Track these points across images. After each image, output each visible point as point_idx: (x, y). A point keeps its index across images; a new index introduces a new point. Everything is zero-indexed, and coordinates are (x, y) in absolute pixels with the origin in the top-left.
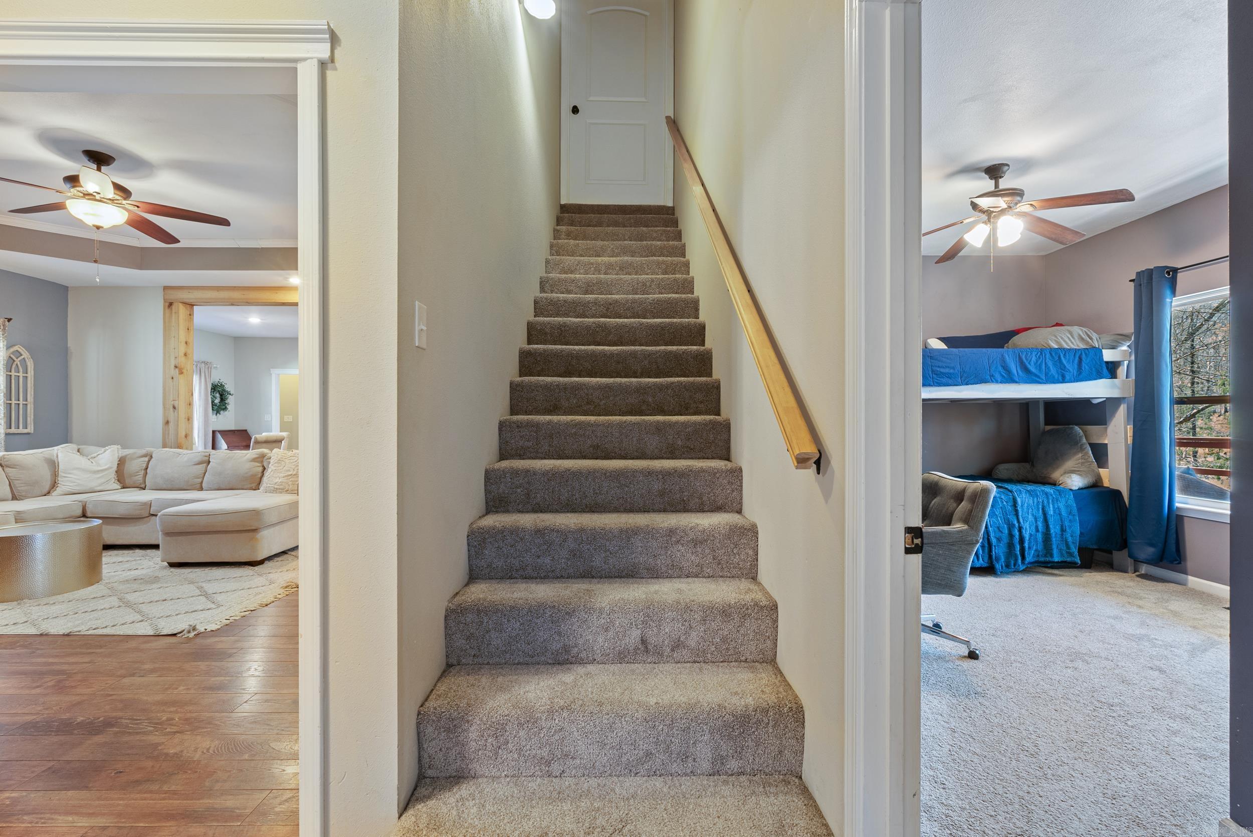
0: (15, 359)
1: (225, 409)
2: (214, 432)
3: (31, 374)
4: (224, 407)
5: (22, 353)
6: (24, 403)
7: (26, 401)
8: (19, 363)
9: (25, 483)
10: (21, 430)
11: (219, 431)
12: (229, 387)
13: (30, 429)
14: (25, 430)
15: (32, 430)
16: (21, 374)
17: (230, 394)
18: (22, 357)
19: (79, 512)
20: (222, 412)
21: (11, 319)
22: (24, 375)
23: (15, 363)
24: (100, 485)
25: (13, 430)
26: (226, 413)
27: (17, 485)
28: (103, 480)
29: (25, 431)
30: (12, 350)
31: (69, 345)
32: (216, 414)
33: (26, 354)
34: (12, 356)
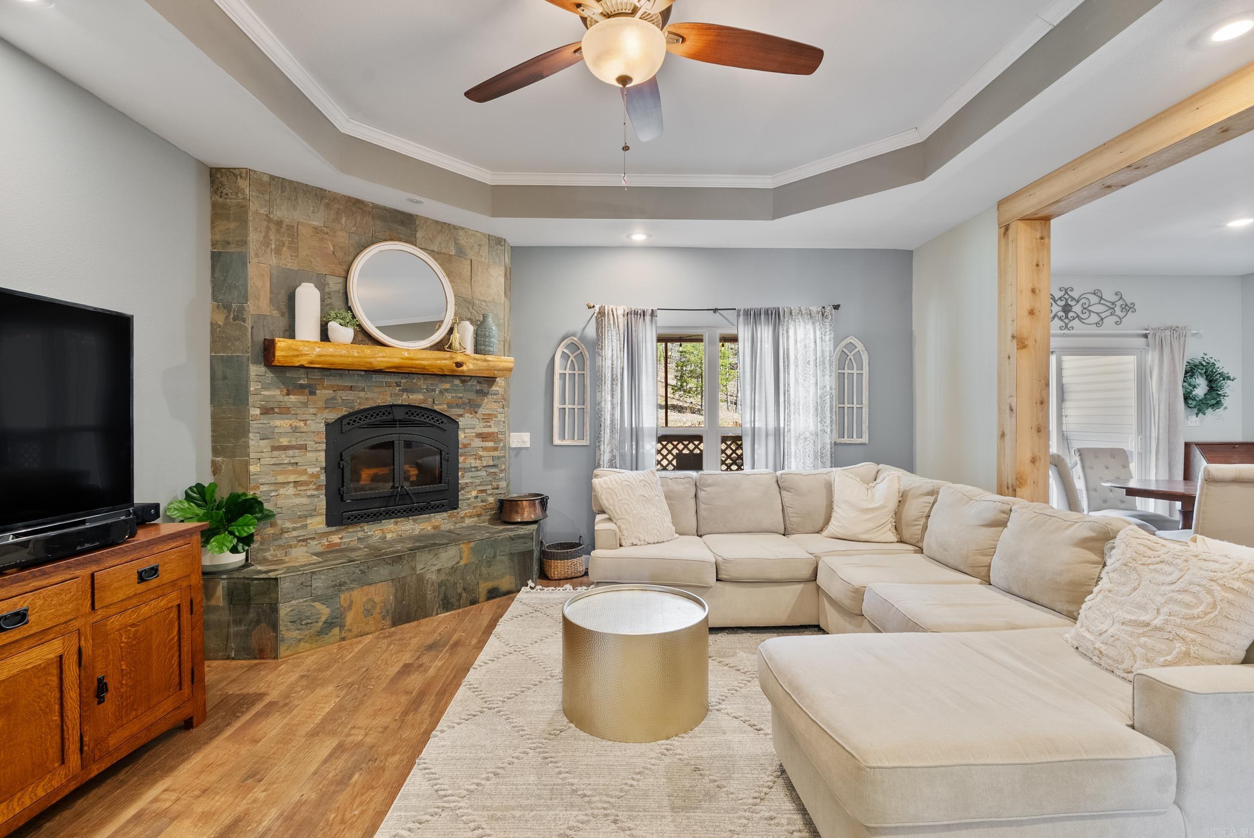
0: (849, 354)
1: (1218, 404)
2: (1187, 445)
3: (866, 371)
4: (1214, 402)
5: (856, 345)
6: (859, 406)
7: (862, 404)
8: (852, 358)
9: (797, 513)
10: (855, 440)
11: (1197, 444)
12: (1224, 366)
13: (865, 439)
14: (861, 439)
15: (867, 439)
16: (855, 372)
17: (1229, 378)
18: (857, 350)
19: (807, 573)
20: (1209, 411)
21: (839, 306)
22: (858, 372)
23: (849, 358)
24: (866, 532)
25: (846, 440)
26: (1220, 411)
27: (790, 515)
28: (871, 525)
29: (860, 441)
30: (844, 343)
31: (913, 329)
32: (1197, 414)
33: (860, 346)
34: (844, 350)
